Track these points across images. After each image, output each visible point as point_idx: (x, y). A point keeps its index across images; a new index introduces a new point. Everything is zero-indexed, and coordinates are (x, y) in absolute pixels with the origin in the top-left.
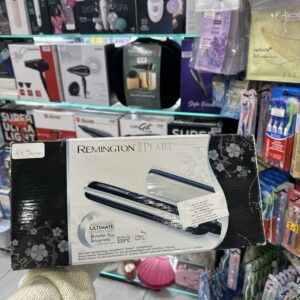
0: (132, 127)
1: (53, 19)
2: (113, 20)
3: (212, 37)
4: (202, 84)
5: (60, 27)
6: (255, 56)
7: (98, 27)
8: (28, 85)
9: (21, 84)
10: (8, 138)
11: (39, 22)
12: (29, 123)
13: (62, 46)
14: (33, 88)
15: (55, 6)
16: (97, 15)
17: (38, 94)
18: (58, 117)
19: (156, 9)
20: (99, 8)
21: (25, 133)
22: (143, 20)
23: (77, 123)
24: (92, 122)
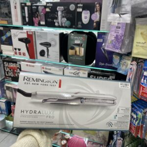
0: (70, 73)
1: (34, 19)
2: (64, 21)
3: (115, 35)
4: (106, 55)
5: (38, 23)
6: (137, 46)
7: (56, 24)
8: (19, 50)
9: (16, 49)
10: (7, 75)
11: (27, 20)
12: (18, 68)
13: (38, 32)
14: (22, 51)
15: (36, 12)
16: (57, 18)
17: (24, 54)
18: (33, 66)
19: (86, 18)
20: (57, 15)
21: (16, 73)
22: (79, 22)
23: (43, 70)
24: (50, 69)
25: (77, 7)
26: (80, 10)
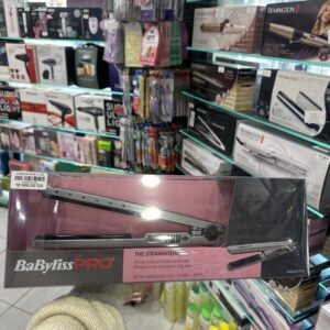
1: (34, 28)
2: (70, 31)
5: (39, 34)
7: (61, 35)
8: (17, 71)
9: (12, 71)
11: (26, 30)
12: (16, 98)
14: (20, 73)
17: (23, 77)
22: (87, 32)
23: (47, 99)
25: (83, 13)
26: (86, 17)
